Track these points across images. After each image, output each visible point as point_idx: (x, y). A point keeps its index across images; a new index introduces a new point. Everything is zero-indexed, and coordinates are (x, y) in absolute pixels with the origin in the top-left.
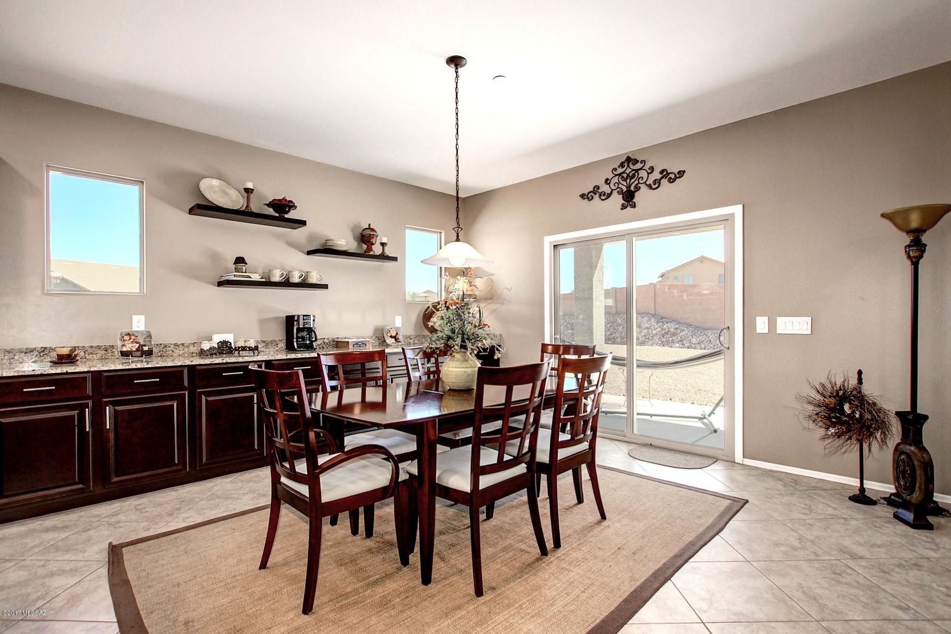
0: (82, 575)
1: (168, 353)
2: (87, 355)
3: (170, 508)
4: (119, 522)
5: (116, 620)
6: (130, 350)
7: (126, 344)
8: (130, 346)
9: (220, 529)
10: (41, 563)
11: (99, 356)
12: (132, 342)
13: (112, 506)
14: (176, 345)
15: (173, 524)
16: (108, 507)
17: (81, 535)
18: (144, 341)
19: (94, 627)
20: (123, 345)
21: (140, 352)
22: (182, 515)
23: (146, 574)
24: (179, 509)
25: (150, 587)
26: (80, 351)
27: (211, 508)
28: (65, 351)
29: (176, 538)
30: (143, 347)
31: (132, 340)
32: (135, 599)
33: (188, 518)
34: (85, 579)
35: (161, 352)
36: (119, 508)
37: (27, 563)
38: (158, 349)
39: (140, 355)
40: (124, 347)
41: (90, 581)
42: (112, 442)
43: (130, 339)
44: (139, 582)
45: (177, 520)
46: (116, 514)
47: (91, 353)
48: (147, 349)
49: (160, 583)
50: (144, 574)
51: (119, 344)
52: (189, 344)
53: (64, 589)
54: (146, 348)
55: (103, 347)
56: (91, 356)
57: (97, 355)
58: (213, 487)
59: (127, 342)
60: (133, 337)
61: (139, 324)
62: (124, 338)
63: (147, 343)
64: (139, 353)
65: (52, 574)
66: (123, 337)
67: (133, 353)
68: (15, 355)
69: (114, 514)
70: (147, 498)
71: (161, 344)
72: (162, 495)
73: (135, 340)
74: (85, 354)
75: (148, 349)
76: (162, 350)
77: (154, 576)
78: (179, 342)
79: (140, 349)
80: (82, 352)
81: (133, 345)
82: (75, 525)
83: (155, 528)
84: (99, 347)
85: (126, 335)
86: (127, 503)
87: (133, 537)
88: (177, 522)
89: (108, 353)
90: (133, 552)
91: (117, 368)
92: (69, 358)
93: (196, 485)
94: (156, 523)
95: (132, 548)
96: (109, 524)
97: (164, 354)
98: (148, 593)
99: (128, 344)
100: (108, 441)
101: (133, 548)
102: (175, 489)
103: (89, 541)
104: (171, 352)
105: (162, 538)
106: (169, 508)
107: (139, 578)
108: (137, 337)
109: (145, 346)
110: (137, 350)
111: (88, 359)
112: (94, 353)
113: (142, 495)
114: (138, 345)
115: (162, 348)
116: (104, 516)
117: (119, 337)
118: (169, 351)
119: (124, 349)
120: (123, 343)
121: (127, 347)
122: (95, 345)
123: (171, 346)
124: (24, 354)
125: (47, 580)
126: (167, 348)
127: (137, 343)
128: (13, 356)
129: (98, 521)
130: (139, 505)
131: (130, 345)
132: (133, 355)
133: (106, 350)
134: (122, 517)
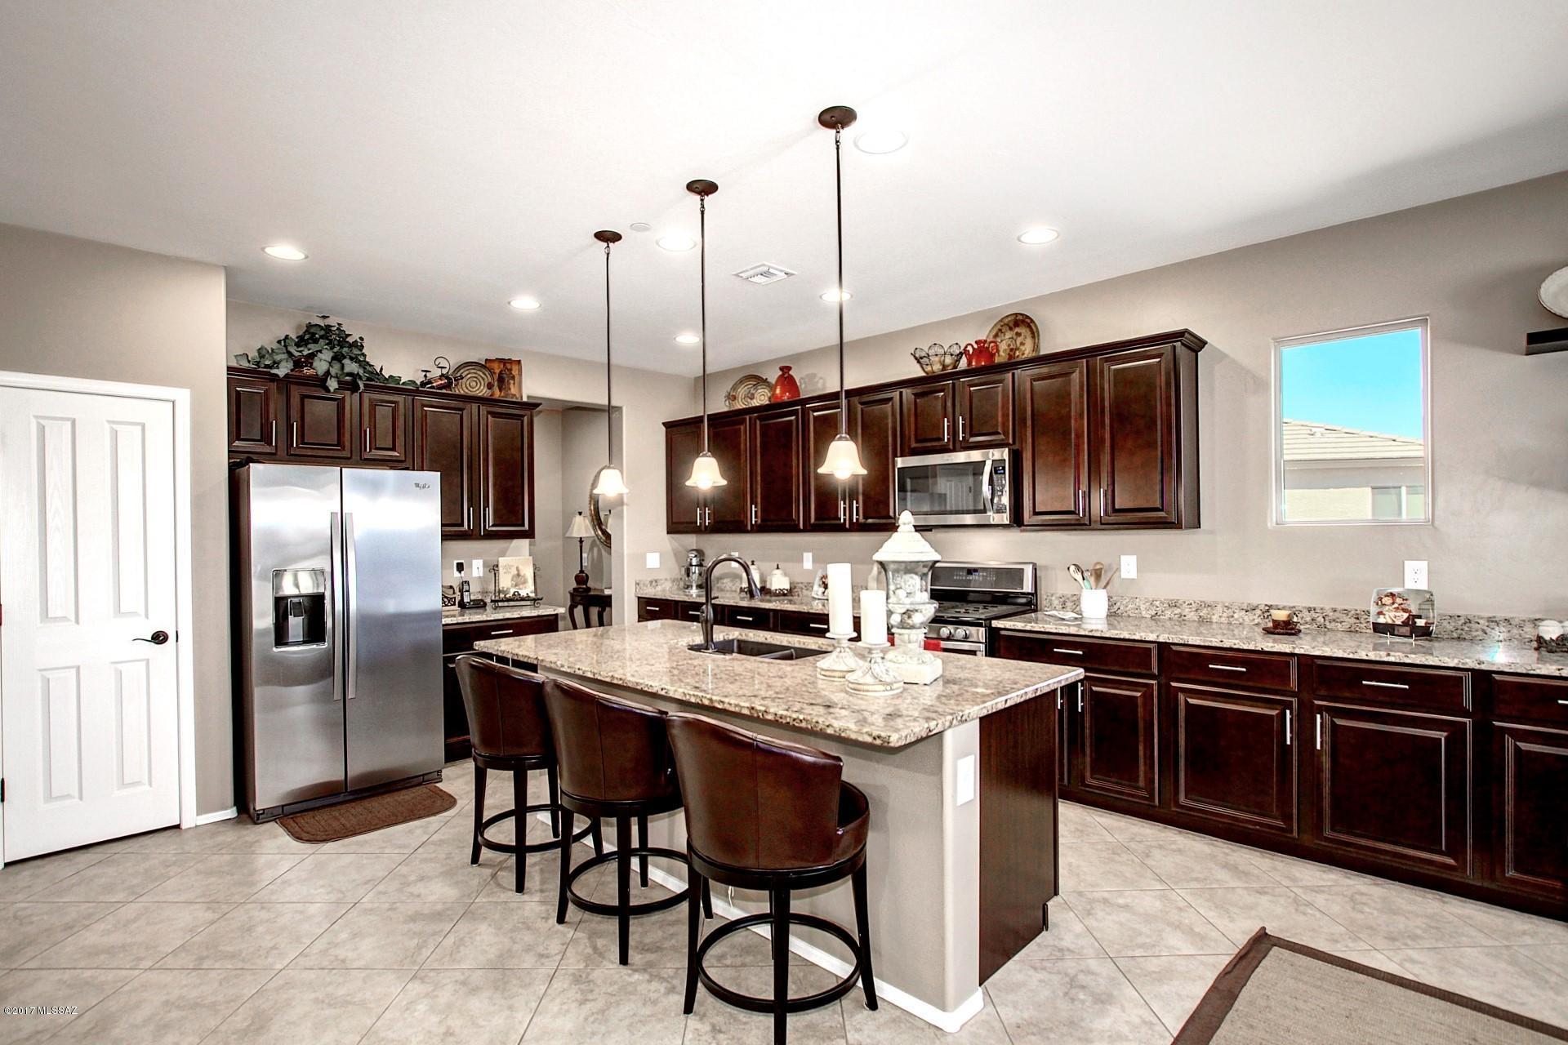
0: (1202, 949)
1: (1474, 634)
2: (1327, 623)
3: (1401, 926)
4: (1310, 904)
5: (1175, 1036)
6: (1390, 622)
7: (1384, 612)
8: (1391, 616)
9: (1449, 1020)
10: (1182, 904)
11: (1346, 626)
12: (1398, 608)
13: (1325, 876)
14: (1490, 620)
15: (1379, 956)
16: (1318, 874)
17: (1249, 895)
18: (1419, 609)
19: (1152, 1024)
20: (1380, 613)
21: (1408, 629)
22: (1410, 952)
23: (1265, 1005)
24: (1414, 938)
25: (1252, 1027)
26: (1318, 615)
27: (1476, 971)
28: (1281, 615)
29: (1358, 983)
30: (1416, 620)
31: (1396, 605)
32: (1218, 1028)
33: (1412, 961)
34: (1198, 957)
35: (1459, 631)
36: (1329, 884)
37: (1173, 896)
38: (1453, 624)
39: (1409, 634)
40: (1382, 616)
41: (1202, 963)
42: (1327, 774)
43: (1393, 603)
44: (1246, 1010)
45: (1391, 953)
46: (1317, 890)
47: (1334, 620)
48: (1423, 625)
49: (1267, 1032)
50: (1263, 1003)
51: (1374, 609)
52: (1524, 621)
53: (1172, 954)
54: (1420, 623)
55: (1353, 612)
56: (1333, 624)
57: (1343, 624)
58: (1524, 933)
59: (1387, 608)
60: (1399, 601)
61: (1416, 576)
62: (1383, 600)
63: (1423, 613)
64: (1406, 630)
65: (1177, 926)
66: (1381, 599)
67: (1396, 628)
68: (1234, 613)
69: (1316, 889)
70: (1385, 890)
71: (1459, 616)
72: (1414, 897)
73: (1402, 606)
74: (1325, 620)
75: (1426, 623)
76: (1460, 627)
77: (1270, 1016)
78: (1500, 615)
79: (1410, 622)
80: (1321, 617)
81: (1397, 614)
82: (1258, 877)
83: (1347, 946)
84: (1346, 612)
85: (1386, 596)
86: (1351, 882)
87: (1304, 938)
88: (1388, 958)
89: (1361, 623)
90: (1282, 962)
91: (1335, 655)
92: (1286, 628)
93: (1493, 911)
94: (1356, 939)
95: (1286, 953)
96: (1296, 901)
97: (1464, 635)
98: (1241, 1033)
99: (1388, 611)
100: (1320, 770)
101: (1286, 955)
102: (1444, 899)
103: (1251, 908)
104: (1480, 633)
105: (1338, 968)
106: (1401, 923)
107: (1251, 1003)
108: (1406, 600)
109: (1420, 617)
110: (1405, 624)
111: (1328, 629)
112: (1338, 620)
113: (1380, 880)
114: (1406, 615)
115: (1460, 623)
116: (1300, 884)
117: (1374, 597)
118: (1477, 631)
119: (1382, 620)
120: (1380, 610)
121: (1387, 617)
122: (1340, 607)
123: (1481, 621)
124: (1244, 612)
125: (1168, 929)
126: (1471, 625)
127: (1405, 611)
128: (1232, 614)
129: (1287, 887)
130: (1362, 894)
131: (1392, 614)
132: (1396, 633)
133: (1358, 619)
134: (1320, 900)
